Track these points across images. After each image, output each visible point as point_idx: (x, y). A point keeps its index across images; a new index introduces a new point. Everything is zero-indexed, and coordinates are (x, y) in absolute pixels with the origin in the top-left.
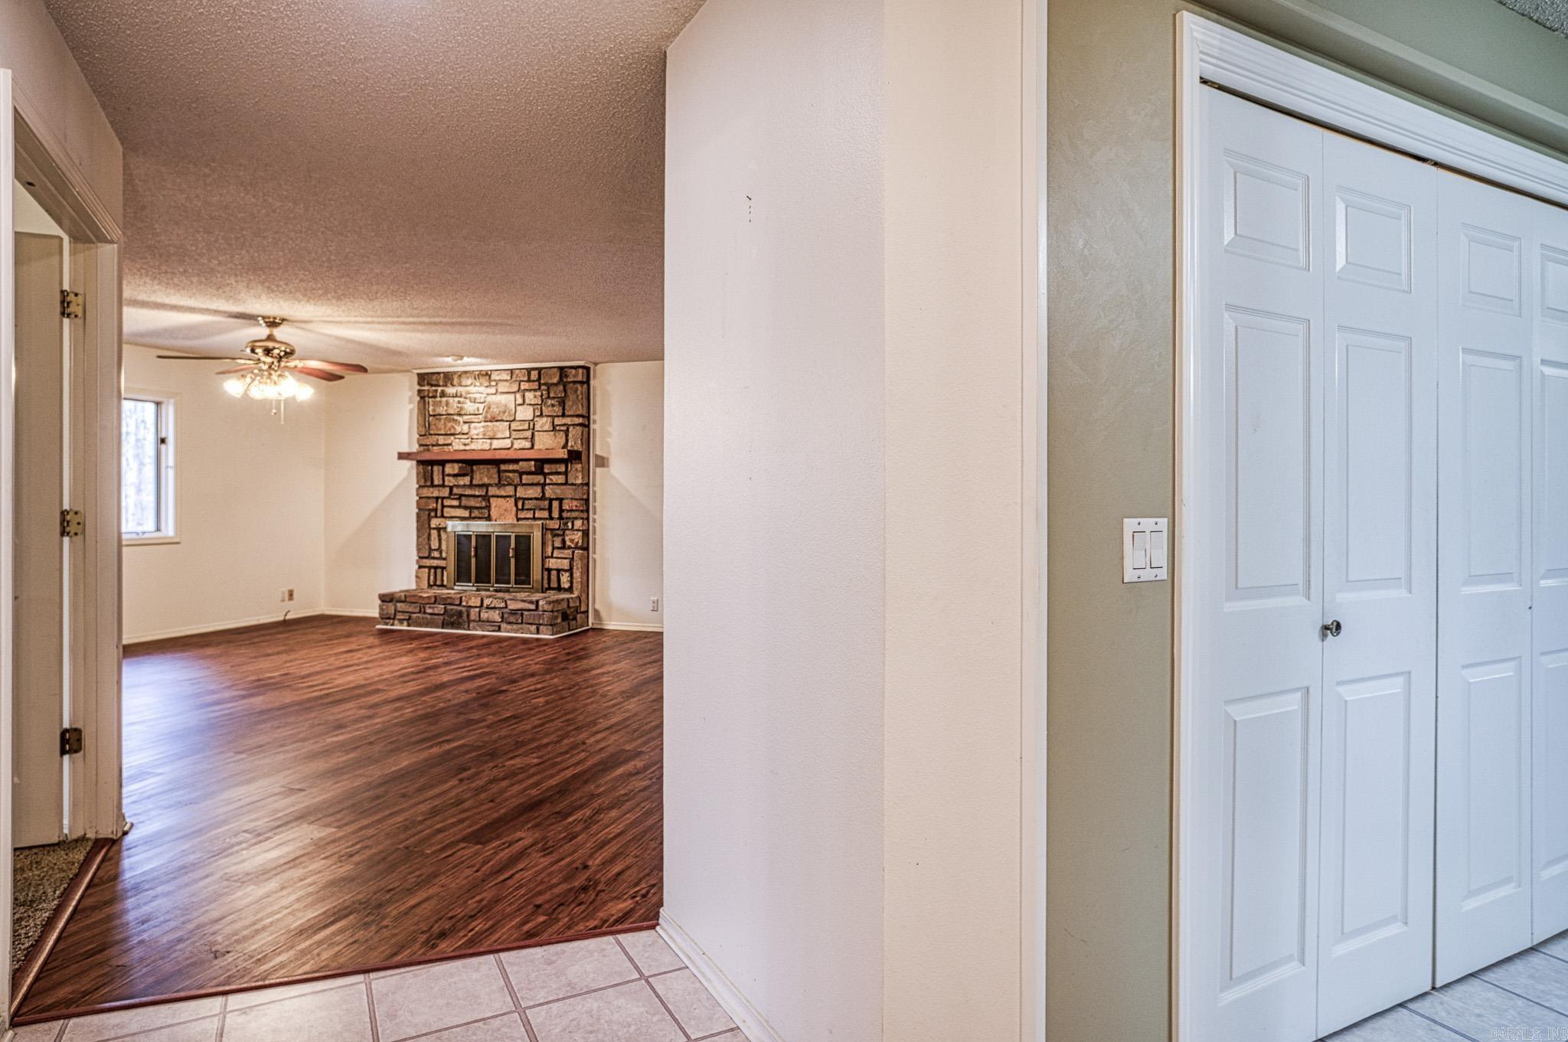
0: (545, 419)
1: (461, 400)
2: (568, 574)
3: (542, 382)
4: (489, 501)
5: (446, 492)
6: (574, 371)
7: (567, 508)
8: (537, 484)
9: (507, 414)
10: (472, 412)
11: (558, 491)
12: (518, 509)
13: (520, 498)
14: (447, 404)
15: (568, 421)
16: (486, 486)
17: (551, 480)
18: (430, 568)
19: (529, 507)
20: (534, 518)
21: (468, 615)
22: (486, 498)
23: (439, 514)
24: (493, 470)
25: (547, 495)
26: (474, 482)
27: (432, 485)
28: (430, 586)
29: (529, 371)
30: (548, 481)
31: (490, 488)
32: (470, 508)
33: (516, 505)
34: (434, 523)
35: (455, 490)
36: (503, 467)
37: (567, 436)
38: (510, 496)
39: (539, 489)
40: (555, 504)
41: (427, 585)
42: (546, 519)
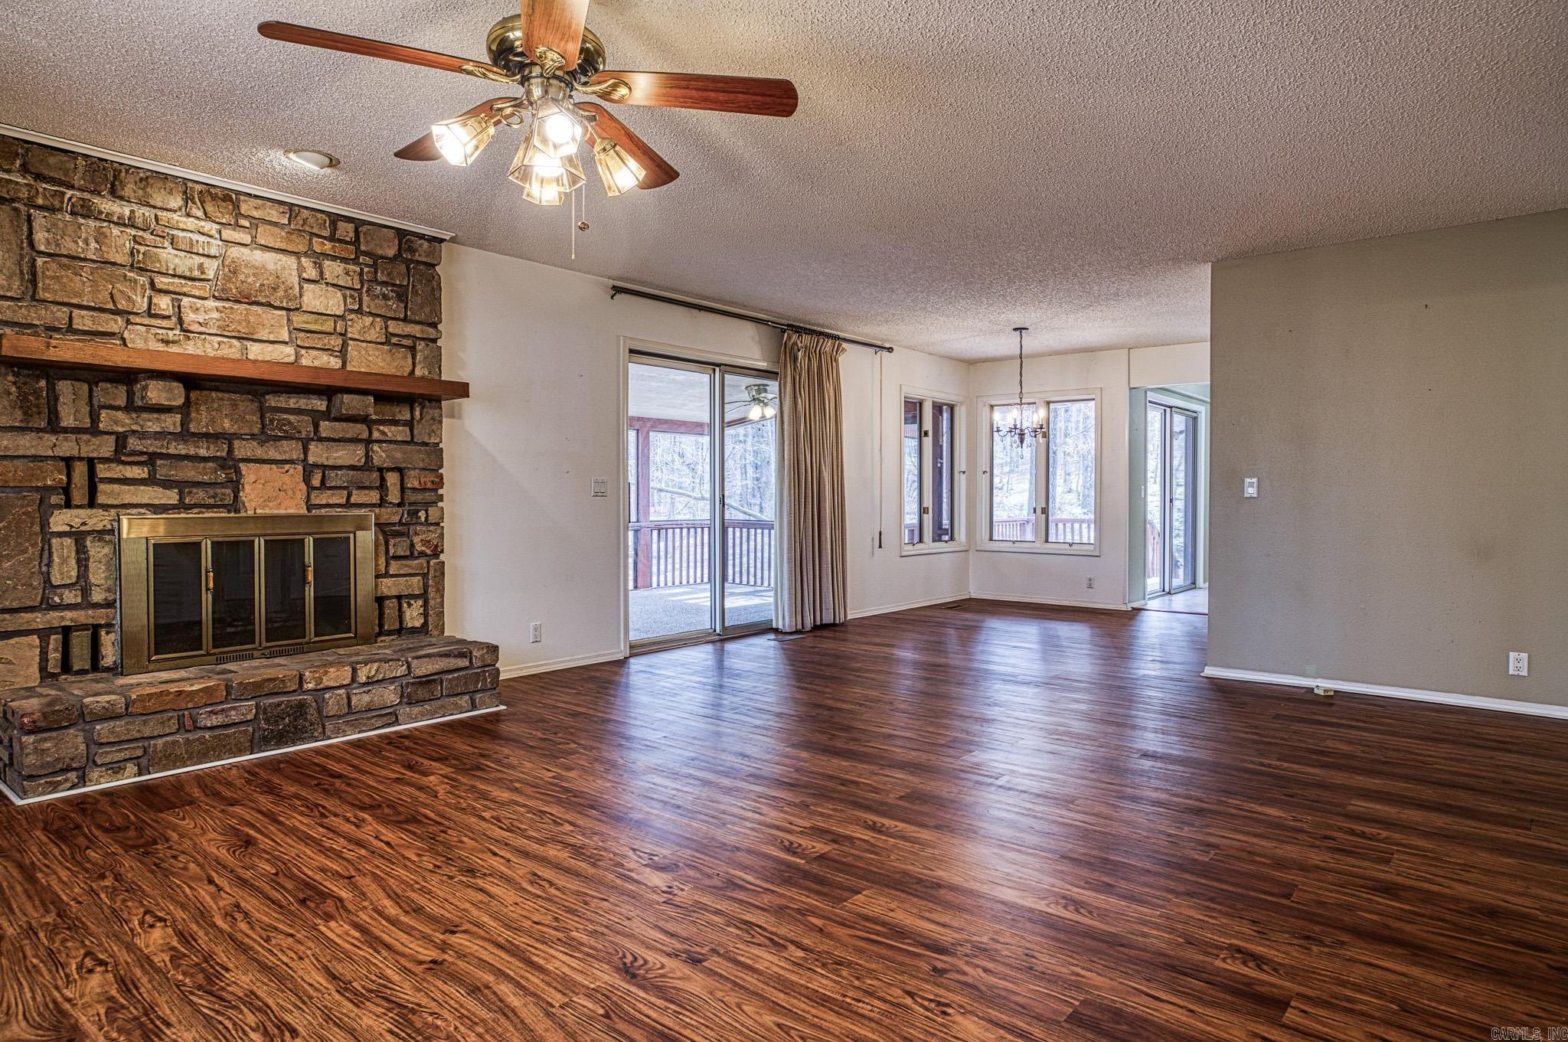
0: (368, 320)
1: (147, 235)
2: (420, 602)
3: (363, 248)
4: (238, 472)
5: (105, 447)
6: (426, 245)
7: (416, 484)
8: (355, 440)
9: (281, 293)
10: (179, 272)
11: (398, 455)
12: (311, 488)
13: (316, 466)
14: (100, 237)
15: (415, 330)
16: (229, 438)
17: (383, 433)
18: (44, 634)
19: (339, 483)
20: (348, 505)
21: (319, 710)
22: (230, 464)
23: (79, 495)
24: (247, 406)
25: (376, 461)
26: (193, 428)
27: (54, 426)
28: (45, 674)
29: (335, 219)
30: (376, 435)
31: (237, 443)
32: (182, 486)
33: (307, 480)
34: (60, 521)
35: (133, 443)
36: (272, 401)
37: (414, 358)
38: (291, 462)
39: (360, 451)
40: (392, 479)
41: (34, 670)
42: (373, 505)
